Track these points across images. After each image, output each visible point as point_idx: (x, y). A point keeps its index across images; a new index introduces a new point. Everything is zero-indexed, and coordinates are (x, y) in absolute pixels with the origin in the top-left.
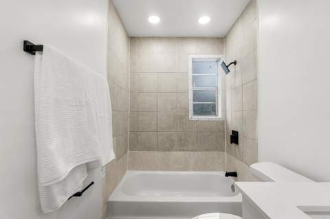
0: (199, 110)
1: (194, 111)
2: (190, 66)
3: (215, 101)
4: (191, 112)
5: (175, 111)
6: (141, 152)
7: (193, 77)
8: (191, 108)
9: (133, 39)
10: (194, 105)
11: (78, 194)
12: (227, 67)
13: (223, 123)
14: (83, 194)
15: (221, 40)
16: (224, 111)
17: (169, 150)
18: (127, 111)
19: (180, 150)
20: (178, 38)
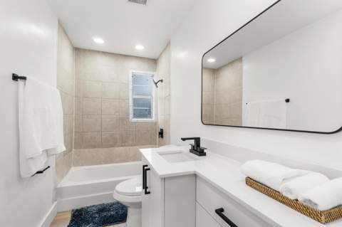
0: (138, 114)
1: (134, 114)
2: (131, 79)
3: (150, 107)
4: (131, 116)
5: (117, 114)
6: (87, 150)
7: (133, 87)
8: (131, 112)
9: (77, 50)
10: (134, 110)
11: (41, 172)
12: (156, 84)
13: (156, 123)
14: (44, 172)
15: (154, 61)
16: (157, 115)
17: (112, 146)
18: (73, 114)
19: (122, 146)
20: (120, 55)
